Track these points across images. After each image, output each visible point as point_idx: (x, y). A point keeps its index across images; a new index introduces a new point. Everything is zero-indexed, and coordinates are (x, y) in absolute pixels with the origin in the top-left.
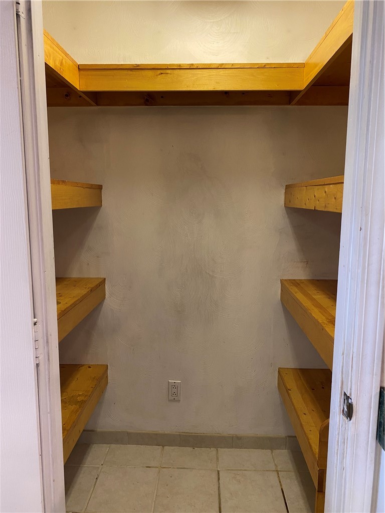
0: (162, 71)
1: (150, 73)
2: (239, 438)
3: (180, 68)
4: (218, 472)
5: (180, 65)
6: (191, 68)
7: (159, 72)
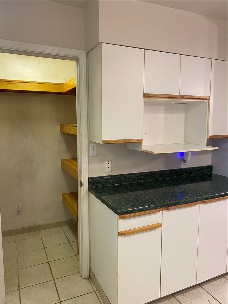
0: (10, 82)
1: (6, 83)
2: (48, 225)
3: (18, 82)
4: (41, 237)
5: (18, 81)
6: (22, 82)
7: (9, 82)
